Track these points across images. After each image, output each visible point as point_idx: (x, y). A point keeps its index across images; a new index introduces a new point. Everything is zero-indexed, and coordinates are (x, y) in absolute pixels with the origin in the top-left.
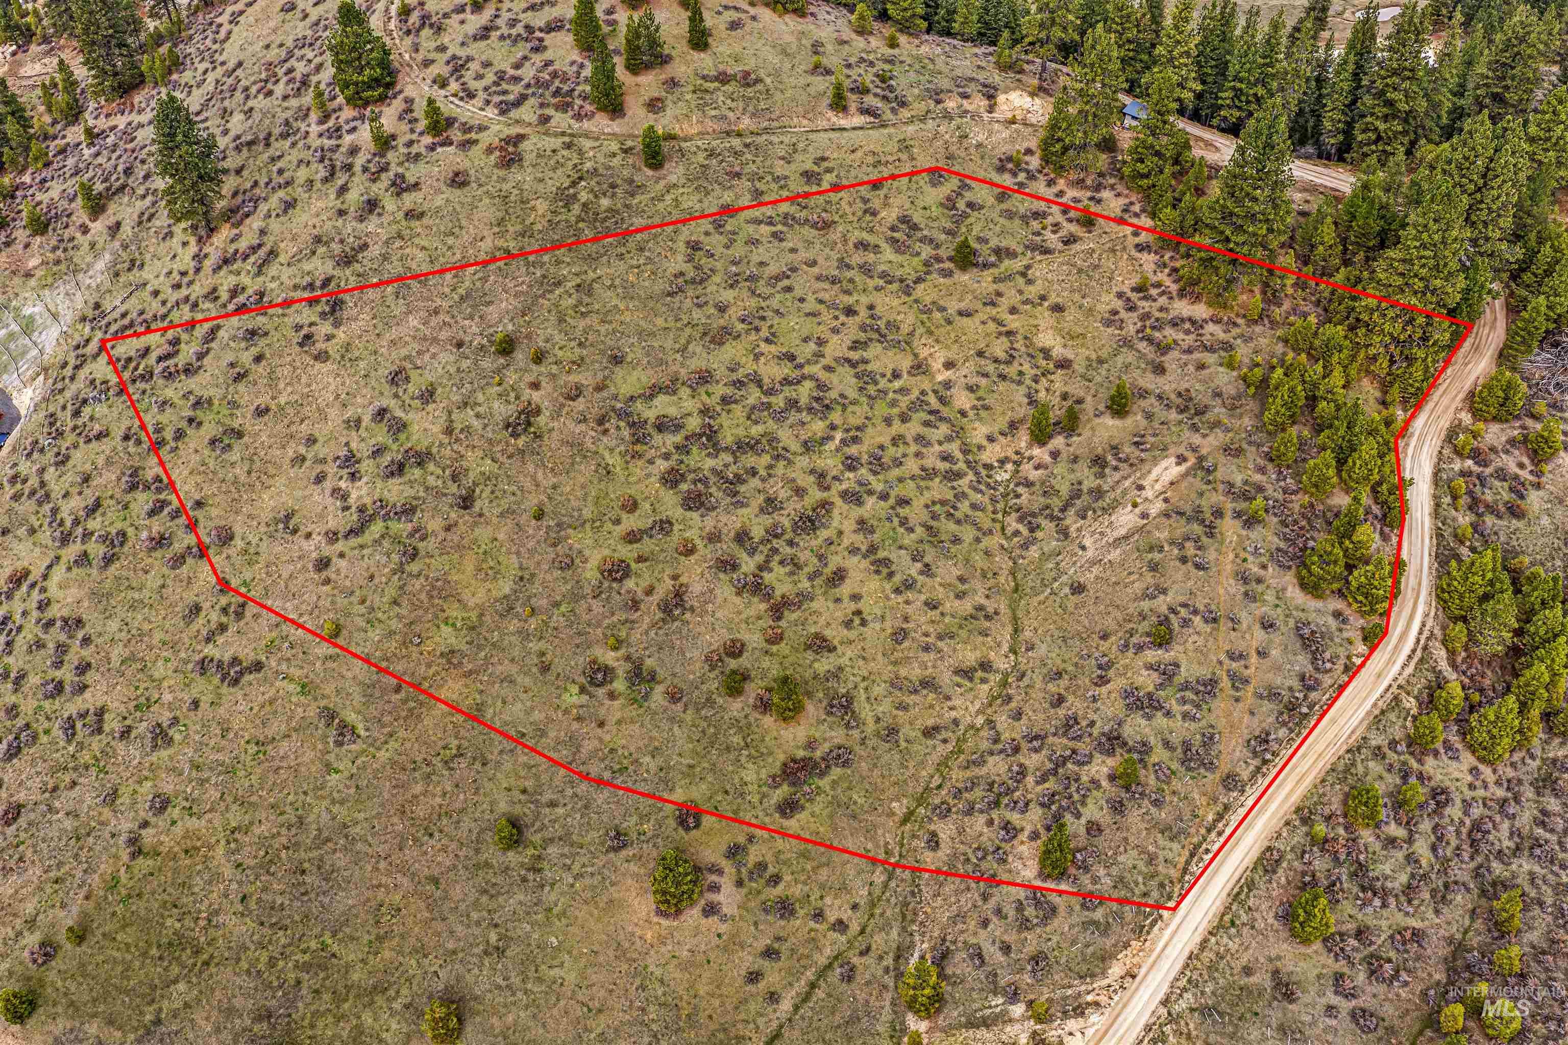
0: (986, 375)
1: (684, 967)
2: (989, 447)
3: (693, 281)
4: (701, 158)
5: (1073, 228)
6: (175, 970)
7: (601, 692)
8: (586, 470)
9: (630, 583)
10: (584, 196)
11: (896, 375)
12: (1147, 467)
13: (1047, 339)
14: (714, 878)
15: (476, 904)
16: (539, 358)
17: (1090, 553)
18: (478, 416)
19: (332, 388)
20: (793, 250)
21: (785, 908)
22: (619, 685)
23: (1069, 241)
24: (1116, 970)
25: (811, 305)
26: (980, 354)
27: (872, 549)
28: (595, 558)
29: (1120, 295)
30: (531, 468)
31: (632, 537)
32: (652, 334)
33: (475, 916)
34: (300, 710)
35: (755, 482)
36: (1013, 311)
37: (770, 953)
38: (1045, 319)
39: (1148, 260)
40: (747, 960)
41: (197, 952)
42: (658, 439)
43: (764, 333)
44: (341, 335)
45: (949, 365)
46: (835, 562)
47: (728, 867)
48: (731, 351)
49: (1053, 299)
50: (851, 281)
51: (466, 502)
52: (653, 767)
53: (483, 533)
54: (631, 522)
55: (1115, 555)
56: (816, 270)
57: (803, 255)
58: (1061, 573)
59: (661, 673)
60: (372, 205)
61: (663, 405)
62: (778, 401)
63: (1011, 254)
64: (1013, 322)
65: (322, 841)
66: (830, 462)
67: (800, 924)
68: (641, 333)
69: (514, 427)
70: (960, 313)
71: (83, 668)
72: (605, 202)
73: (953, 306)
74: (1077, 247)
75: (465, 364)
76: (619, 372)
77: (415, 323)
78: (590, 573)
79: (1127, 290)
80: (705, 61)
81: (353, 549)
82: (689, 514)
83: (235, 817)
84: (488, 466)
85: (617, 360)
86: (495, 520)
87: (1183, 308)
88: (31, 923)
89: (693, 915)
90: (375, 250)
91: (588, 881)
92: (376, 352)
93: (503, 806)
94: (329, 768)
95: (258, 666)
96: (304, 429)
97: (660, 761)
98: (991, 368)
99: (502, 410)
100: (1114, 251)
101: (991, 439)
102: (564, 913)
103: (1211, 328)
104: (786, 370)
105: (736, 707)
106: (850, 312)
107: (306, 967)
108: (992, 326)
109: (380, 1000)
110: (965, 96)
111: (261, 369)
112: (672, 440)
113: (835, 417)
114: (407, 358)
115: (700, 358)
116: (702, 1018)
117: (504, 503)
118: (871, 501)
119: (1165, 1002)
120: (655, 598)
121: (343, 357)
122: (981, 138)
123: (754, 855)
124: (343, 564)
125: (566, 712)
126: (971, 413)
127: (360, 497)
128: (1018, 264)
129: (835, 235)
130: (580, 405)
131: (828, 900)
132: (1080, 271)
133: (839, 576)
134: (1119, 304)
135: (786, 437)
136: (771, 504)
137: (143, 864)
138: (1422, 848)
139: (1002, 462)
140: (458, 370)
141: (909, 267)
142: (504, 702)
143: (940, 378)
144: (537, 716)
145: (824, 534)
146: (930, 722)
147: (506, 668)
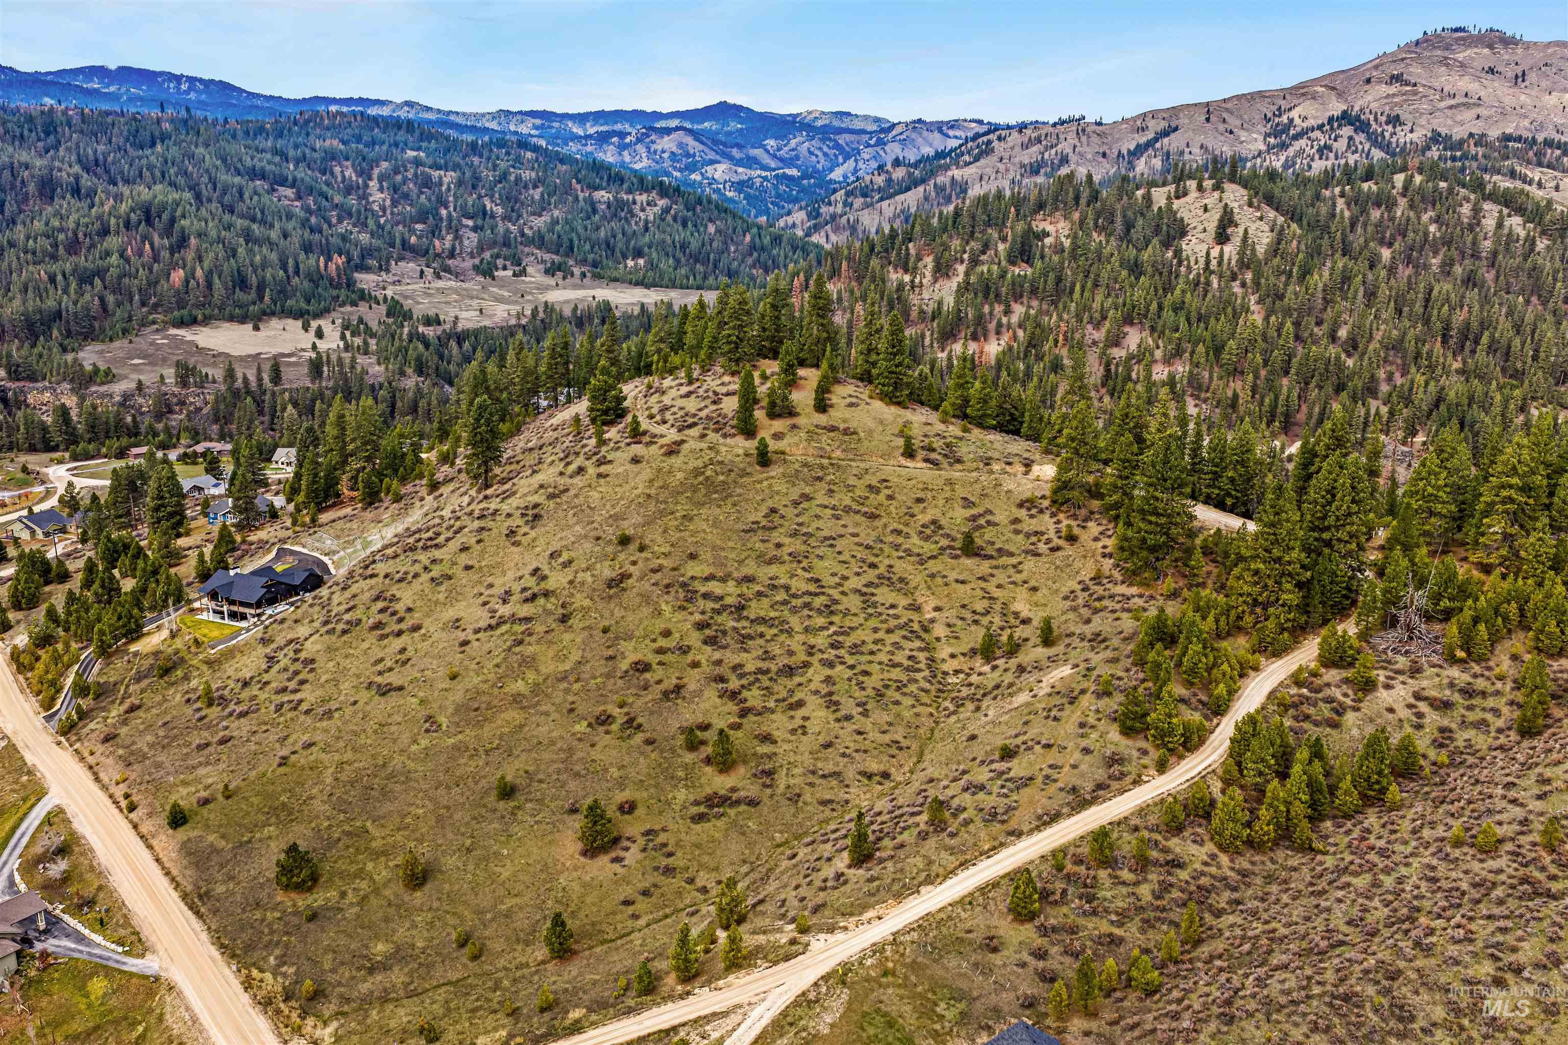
0: (962, 619)
1: (585, 885)
2: (950, 661)
3: (764, 527)
4: (797, 466)
5: (1061, 542)
6: (273, 820)
7: (602, 729)
8: (646, 611)
9: (647, 675)
10: (709, 473)
11: (893, 606)
12: (1050, 670)
13: (1018, 606)
14: (628, 844)
15: (468, 823)
16: (642, 549)
17: (989, 718)
18: (592, 576)
19: (516, 560)
20: (844, 526)
21: (669, 871)
22: (614, 727)
23: (1055, 550)
24: (871, 914)
25: (846, 557)
26: (963, 606)
27: (831, 694)
28: (632, 657)
29: (1081, 582)
30: (612, 606)
31: (660, 651)
32: (723, 549)
33: (463, 830)
34: (414, 712)
35: (761, 641)
36: (999, 586)
37: (645, 893)
38: (1022, 593)
39: (1108, 563)
40: (627, 891)
41: (291, 814)
42: (701, 603)
43: (805, 564)
44: (533, 534)
45: (937, 609)
46: (798, 696)
47: (641, 841)
48: (773, 570)
49: (1033, 583)
50: (881, 549)
51: (564, 619)
52: (616, 775)
53: (567, 637)
54: (662, 643)
55: (1005, 718)
56: (856, 540)
57: (851, 530)
58: (964, 730)
59: (646, 726)
60: (581, 470)
61: (715, 587)
62: (798, 602)
63: (1011, 555)
64: (997, 593)
65: (391, 776)
66: (821, 640)
67: (677, 882)
68: (714, 548)
69: (611, 583)
70: (957, 581)
71: (302, 682)
72: (721, 478)
73: (953, 576)
74: (1059, 553)
75: (597, 549)
76: (691, 563)
77: (578, 528)
78: (624, 665)
79: (1087, 579)
80: (822, 419)
81: (486, 637)
82: (704, 647)
83: (349, 755)
84: (587, 603)
85: (693, 557)
86: (578, 631)
87: (1122, 589)
88: (207, 787)
89: (604, 860)
90: (572, 492)
91: (544, 826)
92: (548, 543)
93: (509, 778)
94: (415, 741)
95: (401, 688)
96: (490, 580)
97: (621, 773)
98: (968, 616)
99: (608, 573)
100: (1085, 557)
101: (953, 656)
102: (519, 839)
103: (1136, 600)
104: (812, 588)
105: (689, 757)
106: (873, 566)
107: (348, 834)
108: (980, 593)
109: (383, 859)
110: (1009, 464)
111: (478, 547)
112: (710, 605)
113: (836, 619)
114: (565, 545)
115: (750, 569)
116: (582, 914)
117: (587, 623)
118: (839, 668)
119: (893, 934)
120: (662, 687)
121: (529, 544)
122: (1012, 487)
123: (662, 838)
124: (477, 644)
125: (574, 734)
126: (943, 640)
127: (503, 612)
128: (1014, 561)
129: (878, 523)
130: (658, 576)
131: (701, 873)
132: (1057, 568)
133: (800, 704)
134: (1077, 587)
135: (795, 622)
136: (767, 656)
137: (282, 770)
138: (1145, 891)
139: (957, 672)
140: (592, 552)
141: (928, 548)
142: (538, 725)
143: (928, 616)
144: (554, 734)
145: (797, 679)
146: (828, 797)
147: (548, 708)
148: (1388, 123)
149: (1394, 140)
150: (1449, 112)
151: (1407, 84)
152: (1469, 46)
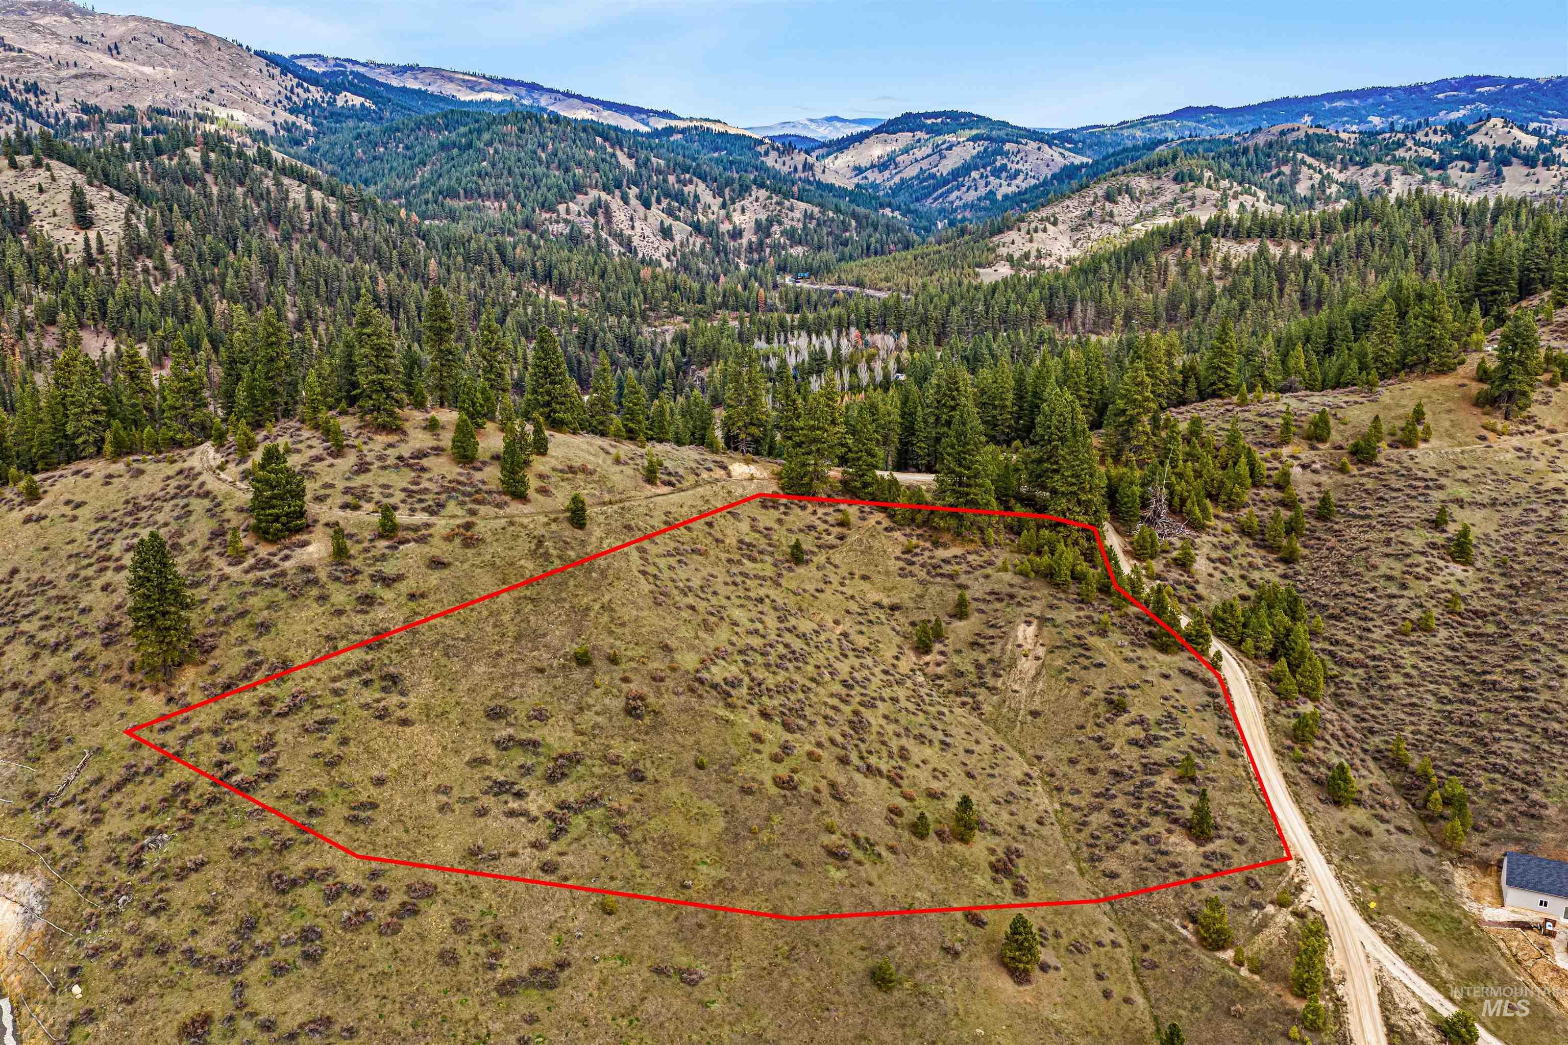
0: (861, 624)
1: (1066, 1007)
2: (900, 664)
3: (661, 594)
5: (838, 530)
7: (850, 863)
8: (710, 725)
9: (801, 789)
10: (553, 552)
11: (815, 632)
12: (1012, 634)
13: (873, 596)
16: (614, 661)
17: (1024, 692)
18: (598, 714)
19: (434, 742)
20: (697, 570)
21: (1079, 947)
22: (857, 855)
23: (842, 538)
24: (1291, 862)
25: (736, 600)
26: (847, 612)
27: (907, 731)
28: (766, 780)
29: (898, 558)
30: (669, 736)
31: (777, 759)
32: (673, 630)
34: (635, 976)
35: (808, 709)
36: (842, 584)
37: (1100, 977)
38: (863, 585)
39: (898, 535)
40: (1093, 986)
42: (735, 693)
43: (728, 620)
44: (413, 699)
45: (837, 622)
46: (894, 744)
48: (721, 635)
49: (858, 573)
50: (744, 583)
51: (637, 776)
52: (926, 897)
53: (671, 792)
54: (766, 750)
55: (1040, 685)
56: (720, 580)
57: (705, 572)
58: (1017, 712)
59: (873, 839)
60: (367, 600)
61: (720, 672)
63: (814, 553)
64: (848, 591)
66: (835, 687)
67: (1096, 953)
68: (666, 631)
69: (632, 713)
70: (817, 591)
72: (571, 553)
73: (810, 588)
74: (849, 540)
75: (557, 682)
76: (676, 657)
77: (483, 669)
78: (772, 790)
79: (898, 554)
81: (570, 844)
82: (793, 735)
84: (634, 746)
85: (668, 649)
86: (671, 781)
87: (943, 553)
89: (1038, 976)
90: (397, 630)
91: (960, 985)
92: (458, 703)
93: (859, 966)
94: (705, 1005)
95: (565, 963)
96: (432, 782)
97: (926, 892)
98: (860, 619)
99: (617, 704)
100: (873, 536)
101: (897, 659)
102: (967, 1012)
103: (970, 557)
105: (932, 845)
106: (759, 601)
108: (839, 595)
110: (709, 470)
111: (352, 749)
114: (494, 697)
117: (668, 767)
118: (879, 704)
119: (1328, 862)
120: (825, 794)
121: (428, 716)
122: (737, 491)
124: (569, 858)
127: (540, 807)
128: (822, 558)
129: (712, 557)
130: (669, 683)
131: (1095, 933)
132: (862, 552)
133: (904, 752)
134: (901, 564)
139: (914, 671)
140: (555, 688)
141: (766, 570)
142: (791, 899)
144: (824, 896)
145: (873, 730)
146: (1035, 817)
147: (768, 877)
148: (28, 91)
149: (42, 109)
150: (78, 82)
151: (11, 49)
152: (45, 13)
